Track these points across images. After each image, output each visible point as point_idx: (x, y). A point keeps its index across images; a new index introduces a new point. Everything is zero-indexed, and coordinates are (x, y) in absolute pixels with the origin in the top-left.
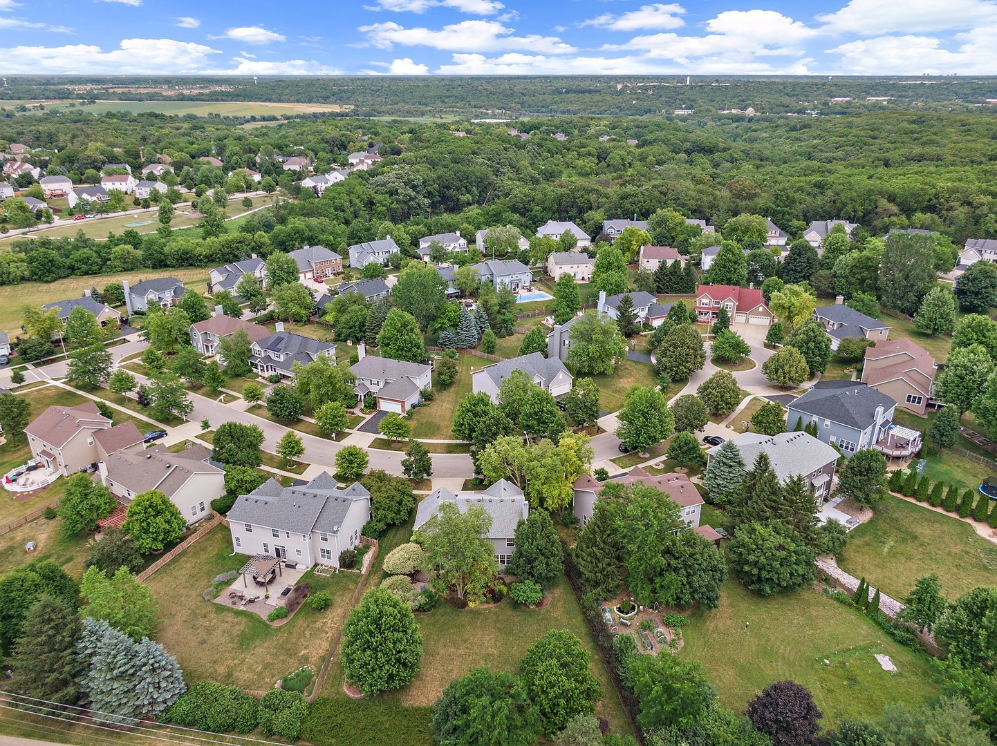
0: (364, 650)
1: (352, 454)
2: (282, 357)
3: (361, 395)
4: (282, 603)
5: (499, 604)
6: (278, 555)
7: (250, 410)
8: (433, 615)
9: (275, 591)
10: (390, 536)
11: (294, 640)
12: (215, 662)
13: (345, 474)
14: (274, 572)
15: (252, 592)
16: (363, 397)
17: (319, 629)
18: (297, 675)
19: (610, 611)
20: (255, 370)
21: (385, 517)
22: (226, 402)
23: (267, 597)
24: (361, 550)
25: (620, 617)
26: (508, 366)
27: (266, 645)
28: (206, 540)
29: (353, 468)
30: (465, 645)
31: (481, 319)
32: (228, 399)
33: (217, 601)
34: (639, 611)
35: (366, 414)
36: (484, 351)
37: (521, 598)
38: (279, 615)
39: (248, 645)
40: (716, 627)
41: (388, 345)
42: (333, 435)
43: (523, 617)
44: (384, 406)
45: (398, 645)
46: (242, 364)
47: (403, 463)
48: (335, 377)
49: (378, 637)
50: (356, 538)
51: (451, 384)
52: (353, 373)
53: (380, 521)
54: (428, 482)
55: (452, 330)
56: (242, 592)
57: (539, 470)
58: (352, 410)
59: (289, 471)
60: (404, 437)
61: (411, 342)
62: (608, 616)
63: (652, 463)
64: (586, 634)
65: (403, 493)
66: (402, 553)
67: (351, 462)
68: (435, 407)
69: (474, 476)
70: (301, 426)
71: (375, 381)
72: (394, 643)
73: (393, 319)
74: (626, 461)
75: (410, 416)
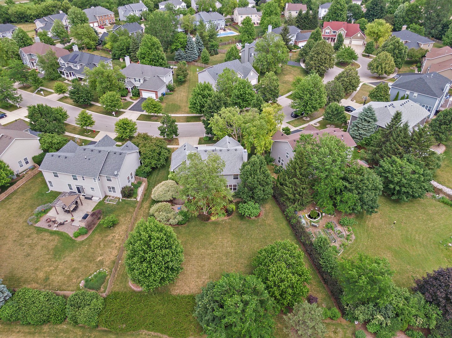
0: (141, 262)
1: (125, 124)
2: (78, 67)
3: (130, 88)
4: (83, 225)
5: (231, 217)
6: (79, 192)
7: (61, 100)
8: (188, 227)
9: (78, 216)
10: (154, 176)
11: (92, 250)
12: (37, 269)
13: (122, 137)
14: (77, 202)
15: (62, 217)
16: (131, 90)
17: (110, 241)
18: (96, 276)
19: (305, 218)
20: (63, 76)
21: (151, 163)
22: (45, 95)
23: (73, 221)
24: (136, 185)
25: (311, 222)
26: (220, 68)
27: (72, 254)
28: (31, 183)
29: (127, 132)
30: (211, 247)
31: (199, 44)
32: (46, 93)
33: (37, 225)
34: (322, 217)
35: (134, 100)
36: (202, 63)
37: (246, 214)
38: (81, 233)
39: (60, 255)
40: (373, 224)
41: (144, 58)
42: (114, 113)
43: (248, 224)
44: (145, 95)
45: (166, 258)
46: (54, 72)
47: (160, 128)
48: (111, 76)
49: (151, 254)
50: (132, 178)
51: (184, 82)
52: (123, 74)
53: (147, 166)
54: (176, 140)
55: (183, 50)
56: (55, 218)
57: (252, 129)
58: (124, 98)
59: (86, 136)
60: (159, 113)
61: (158, 56)
62: (303, 221)
63: (312, 123)
64: (290, 234)
65: (161, 147)
66: (163, 187)
67: (125, 129)
68: (177, 95)
69: (205, 135)
70: (93, 108)
71: (137, 79)
72: (163, 256)
73: (146, 41)
74: (296, 122)
75: (161, 100)
